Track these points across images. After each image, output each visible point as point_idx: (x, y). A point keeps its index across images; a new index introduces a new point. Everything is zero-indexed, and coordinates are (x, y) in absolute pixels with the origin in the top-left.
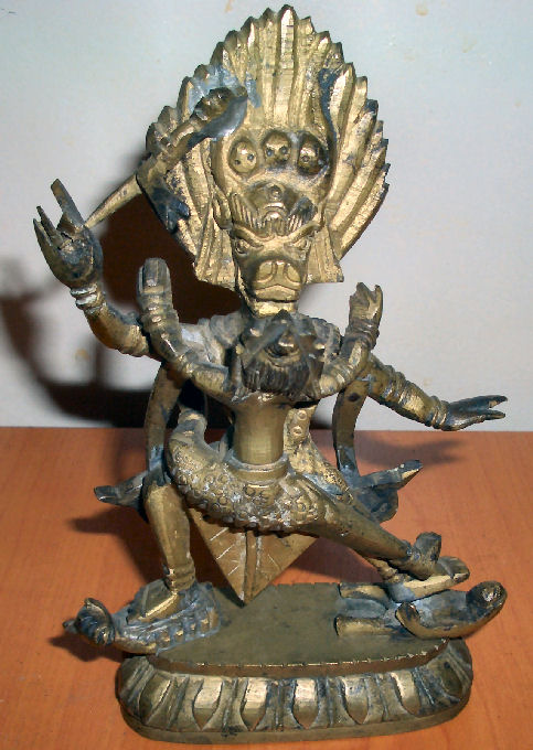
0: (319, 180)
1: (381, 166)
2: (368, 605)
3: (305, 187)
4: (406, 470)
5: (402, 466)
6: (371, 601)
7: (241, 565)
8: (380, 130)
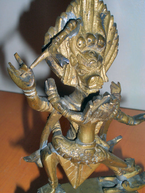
0: (103, 49)
1: (117, 44)
2: (108, 183)
3: (99, 51)
4: (118, 139)
5: (116, 138)
6: (109, 182)
7: (75, 176)
8: (117, 33)
